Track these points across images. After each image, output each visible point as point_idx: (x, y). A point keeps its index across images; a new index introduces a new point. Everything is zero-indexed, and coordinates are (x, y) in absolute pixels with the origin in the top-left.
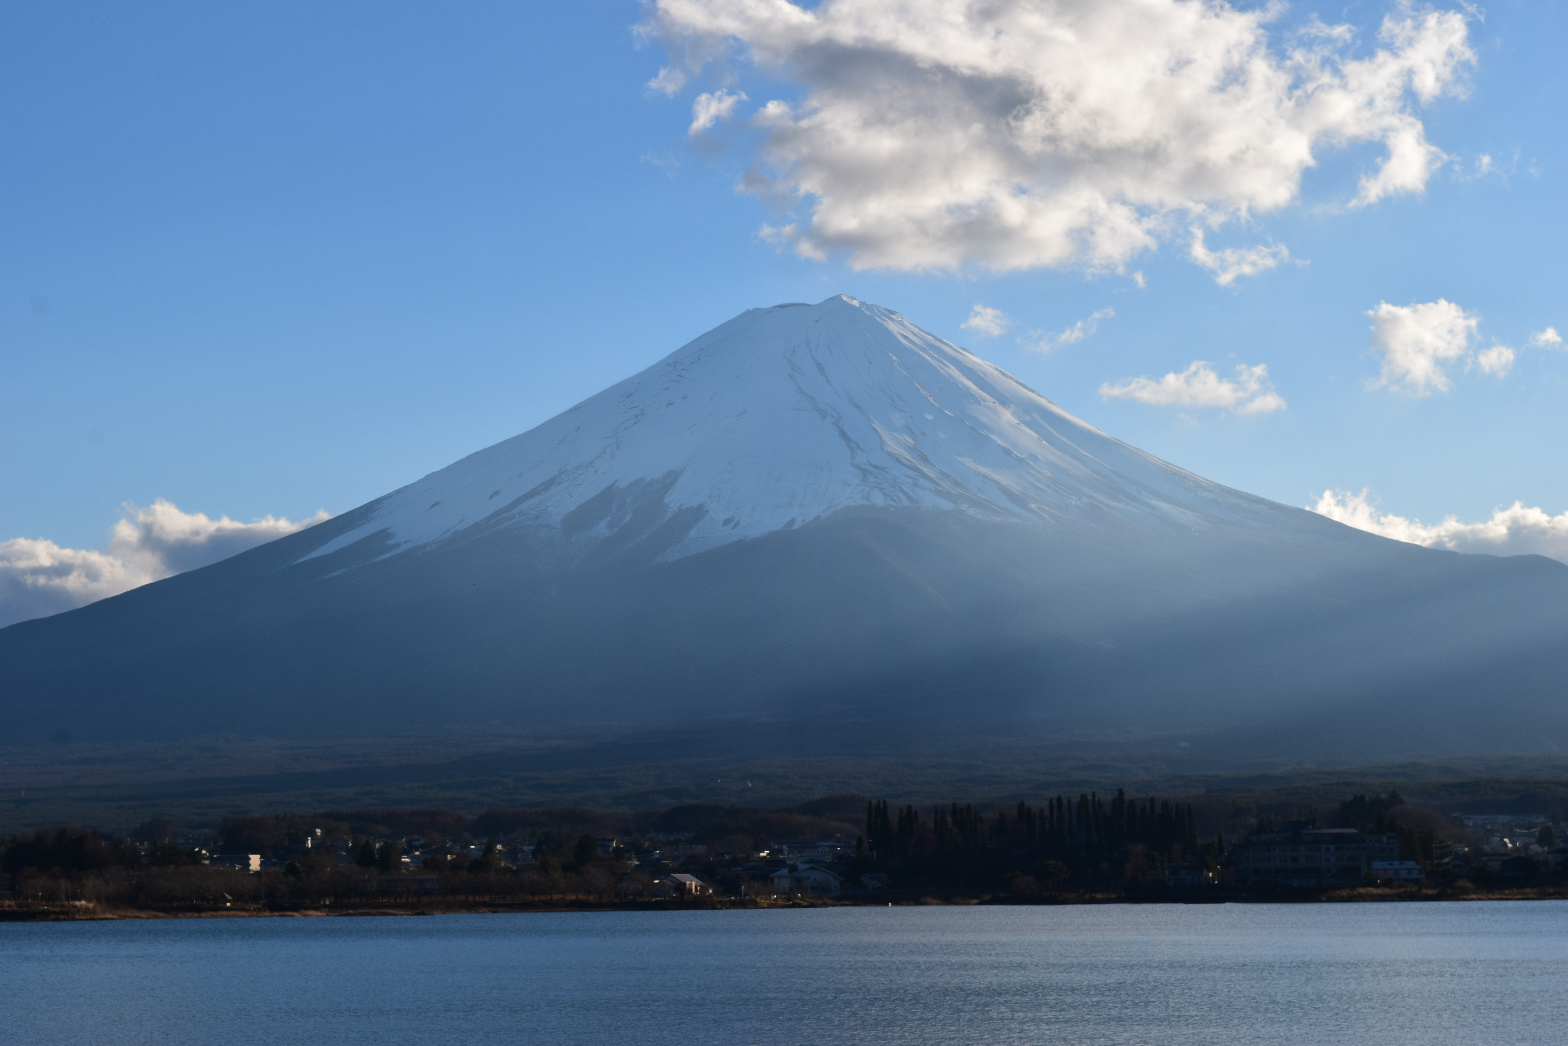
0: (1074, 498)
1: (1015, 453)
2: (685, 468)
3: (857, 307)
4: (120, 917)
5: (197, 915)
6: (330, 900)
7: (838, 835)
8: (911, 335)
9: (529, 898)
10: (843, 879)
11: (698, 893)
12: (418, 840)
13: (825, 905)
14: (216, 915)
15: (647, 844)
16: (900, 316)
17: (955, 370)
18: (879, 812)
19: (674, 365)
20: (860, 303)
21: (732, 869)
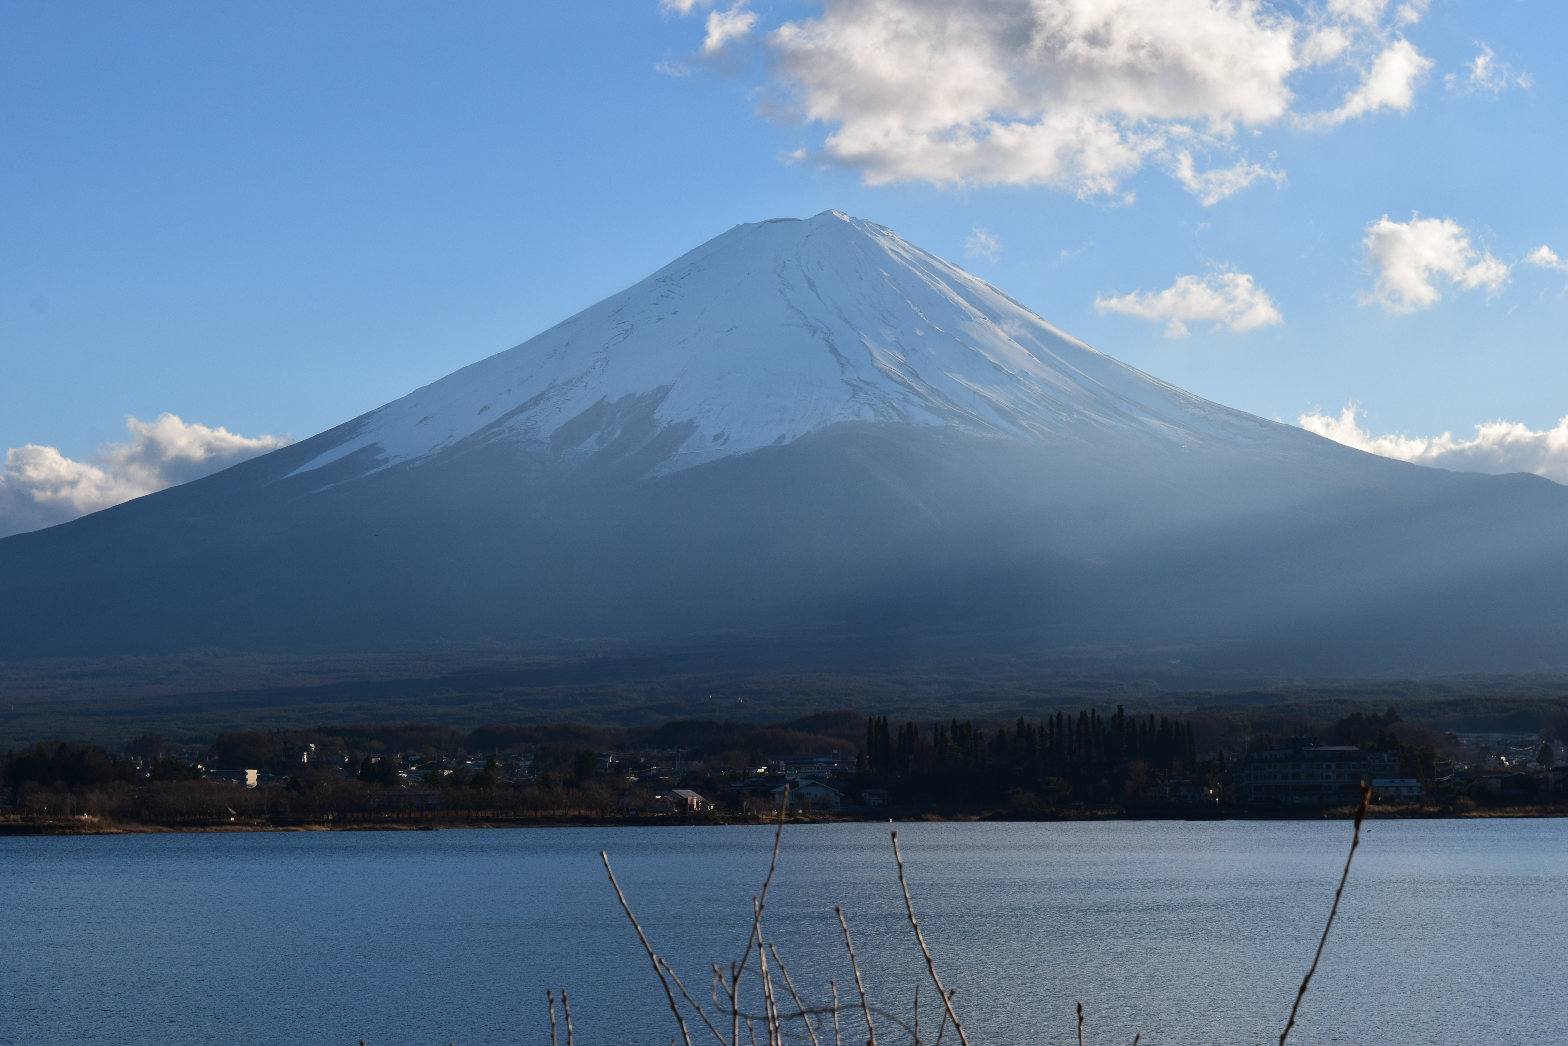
0: (1064, 414)
1: (1006, 369)
2: (674, 383)
3: (848, 222)
4: (125, 832)
5: (202, 830)
6: (333, 815)
7: (835, 751)
8: (901, 250)
9: (532, 813)
10: (844, 795)
11: (700, 809)
12: (415, 755)
13: (826, 821)
14: (220, 830)
15: (642, 760)
16: (891, 232)
17: (946, 285)
18: (879, 728)
19: (665, 280)
20: (851, 218)
21: (732, 785)
